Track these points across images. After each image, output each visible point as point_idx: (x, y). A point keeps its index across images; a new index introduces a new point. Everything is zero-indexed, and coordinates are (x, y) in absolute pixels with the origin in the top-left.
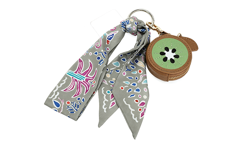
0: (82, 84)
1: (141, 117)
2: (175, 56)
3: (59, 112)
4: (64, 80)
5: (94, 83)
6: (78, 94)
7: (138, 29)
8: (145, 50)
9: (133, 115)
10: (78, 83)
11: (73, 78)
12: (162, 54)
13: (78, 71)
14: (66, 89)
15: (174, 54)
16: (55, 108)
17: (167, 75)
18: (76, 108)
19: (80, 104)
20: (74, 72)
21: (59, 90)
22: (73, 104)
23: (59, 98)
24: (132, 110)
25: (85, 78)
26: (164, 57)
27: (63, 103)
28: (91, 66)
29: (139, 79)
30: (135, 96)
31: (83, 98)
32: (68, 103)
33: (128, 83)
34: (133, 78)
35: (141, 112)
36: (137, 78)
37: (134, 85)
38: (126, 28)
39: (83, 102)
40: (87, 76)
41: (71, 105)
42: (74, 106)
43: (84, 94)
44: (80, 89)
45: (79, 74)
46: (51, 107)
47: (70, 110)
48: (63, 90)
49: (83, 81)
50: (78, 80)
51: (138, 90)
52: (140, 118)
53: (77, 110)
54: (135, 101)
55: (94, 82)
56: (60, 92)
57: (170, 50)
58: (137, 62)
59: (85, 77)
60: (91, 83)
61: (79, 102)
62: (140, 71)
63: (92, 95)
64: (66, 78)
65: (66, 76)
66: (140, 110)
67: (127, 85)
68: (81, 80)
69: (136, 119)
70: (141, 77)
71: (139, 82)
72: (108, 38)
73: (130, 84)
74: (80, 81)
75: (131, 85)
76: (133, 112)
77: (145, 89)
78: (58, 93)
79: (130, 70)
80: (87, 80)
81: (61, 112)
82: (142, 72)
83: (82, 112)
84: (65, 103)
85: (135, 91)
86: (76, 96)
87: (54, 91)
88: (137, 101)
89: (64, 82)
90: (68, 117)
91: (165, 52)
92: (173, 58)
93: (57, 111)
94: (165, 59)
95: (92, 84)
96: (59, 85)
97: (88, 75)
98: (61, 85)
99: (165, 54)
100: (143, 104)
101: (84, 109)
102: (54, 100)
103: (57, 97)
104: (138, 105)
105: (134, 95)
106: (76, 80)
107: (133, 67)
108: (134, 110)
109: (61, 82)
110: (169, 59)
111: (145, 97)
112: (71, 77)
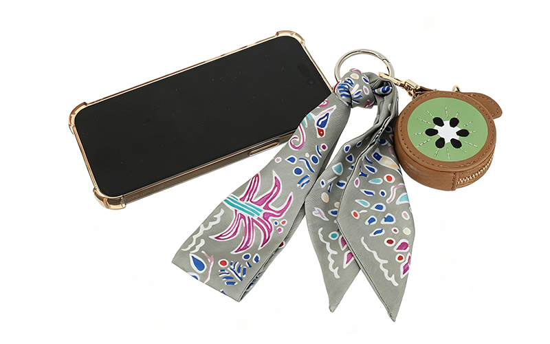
0: (254, 223)
1: (404, 273)
2: (459, 133)
3: (203, 281)
4: (218, 216)
5: (284, 225)
6: (246, 247)
7: (373, 89)
8: (391, 131)
9: (386, 272)
10: (247, 223)
11: (236, 211)
12: (431, 132)
13: (247, 196)
14: (221, 236)
15: (457, 129)
16: (196, 272)
17: (453, 175)
18: (239, 275)
19: (250, 266)
20: (239, 198)
21: (205, 236)
22: (232, 267)
23: (203, 252)
24: (382, 262)
25: (261, 211)
26: (435, 138)
27: (212, 263)
28: (277, 185)
29: (388, 195)
30: (384, 231)
31: (257, 254)
32: (224, 263)
33: (367, 204)
34: (374, 193)
35: (403, 263)
36: (383, 193)
37: (379, 207)
38: (350, 96)
39: (255, 262)
40: (267, 207)
41: (229, 269)
42: (236, 269)
43: (260, 248)
44: (249, 235)
45: (249, 202)
46: (187, 269)
47: (227, 278)
48: (213, 237)
49: (258, 218)
50: (246, 215)
51: (389, 219)
52: (402, 276)
53: (241, 279)
54: (385, 242)
55: (284, 223)
56: (208, 240)
57: (447, 123)
58: (379, 158)
59: (262, 209)
60: (276, 223)
61: (247, 263)
62: (389, 178)
63: (277, 250)
64: (222, 212)
65: (221, 205)
66: (400, 258)
67: (366, 209)
68: (253, 215)
69: (392, 279)
70: (393, 190)
71: (389, 201)
72: (318, 124)
73: (371, 206)
74: (251, 217)
75: (373, 208)
76: (384, 265)
77: (404, 214)
78: (203, 242)
79: (366, 176)
80: (266, 216)
81: (205, 282)
82: (394, 179)
83: (252, 284)
84: (216, 264)
85: (383, 222)
86: (242, 250)
87: (195, 237)
88: (390, 242)
89: (216, 219)
90: (222, 292)
91: (437, 127)
92: (457, 138)
93: (199, 278)
94: (441, 143)
95: (277, 227)
96: (205, 223)
97: (270, 205)
98: (211, 224)
99: (436, 132)
100: (404, 246)
101: (257, 278)
102: (193, 255)
103: (201, 249)
104: (395, 249)
105: (381, 231)
106: (243, 217)
107: (373, 170)
108: (386, 262)
109: (211, 218)
110: (448, 141)
111: (407, 231)
112: (233, 209)
